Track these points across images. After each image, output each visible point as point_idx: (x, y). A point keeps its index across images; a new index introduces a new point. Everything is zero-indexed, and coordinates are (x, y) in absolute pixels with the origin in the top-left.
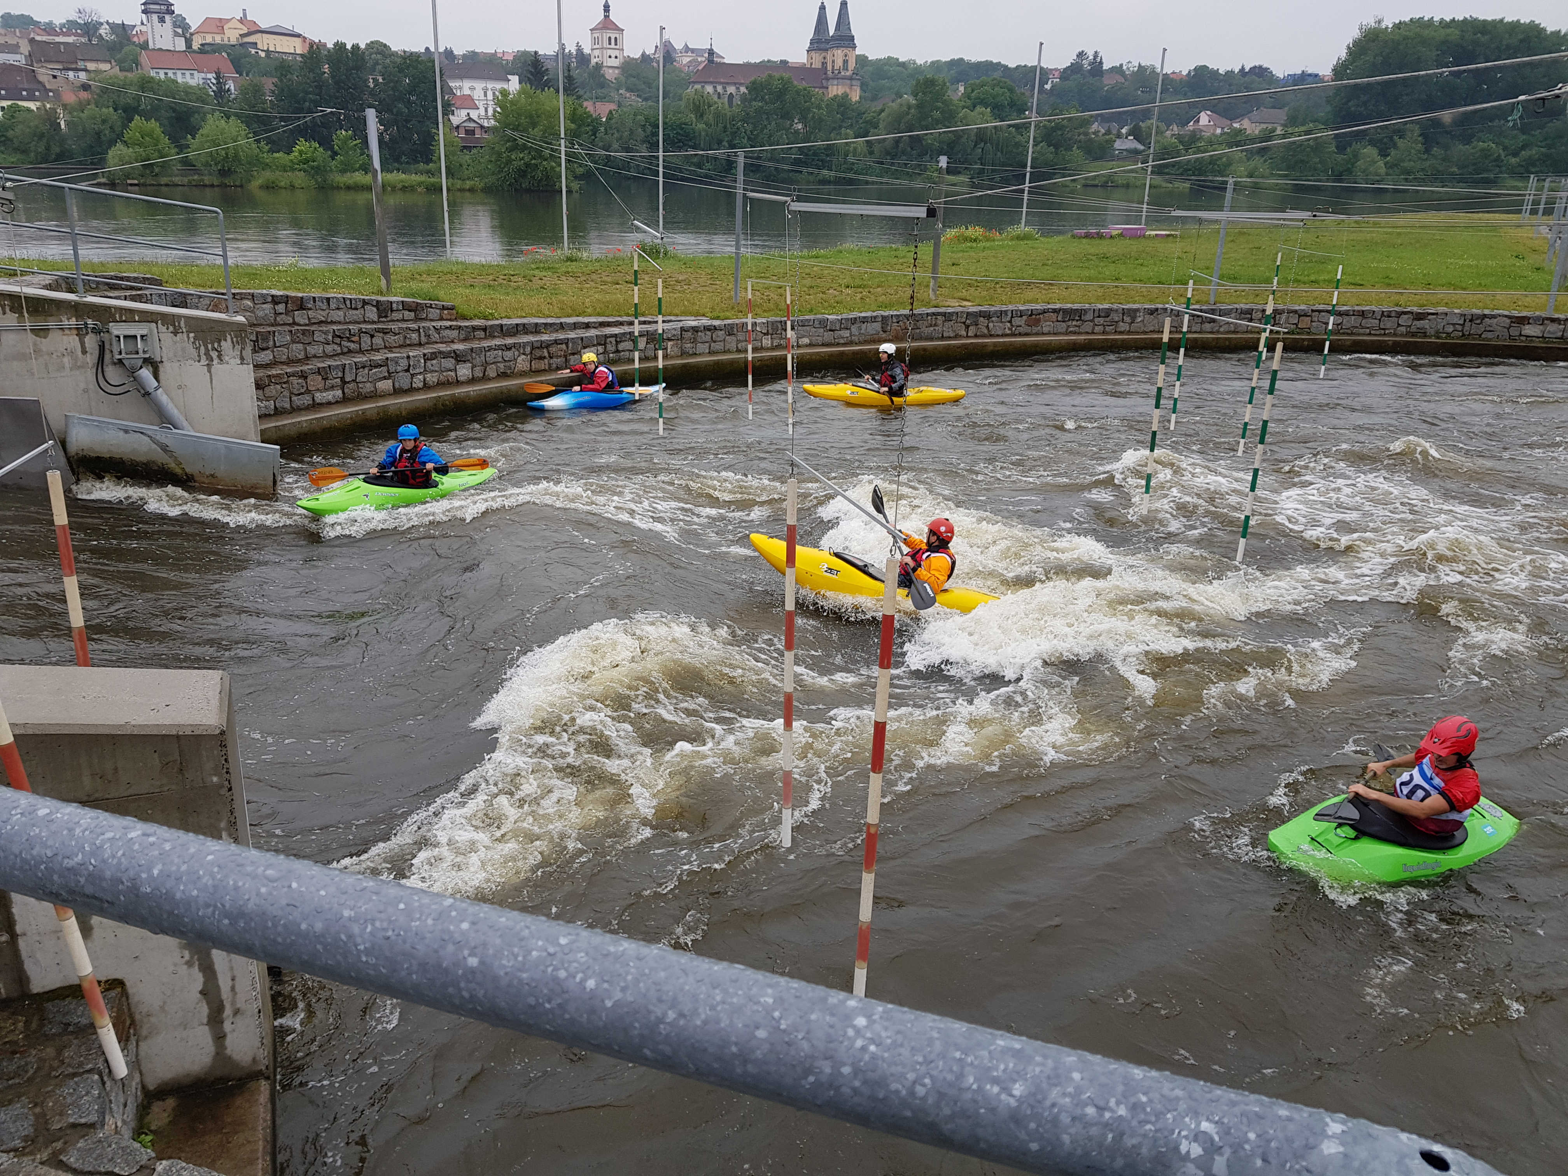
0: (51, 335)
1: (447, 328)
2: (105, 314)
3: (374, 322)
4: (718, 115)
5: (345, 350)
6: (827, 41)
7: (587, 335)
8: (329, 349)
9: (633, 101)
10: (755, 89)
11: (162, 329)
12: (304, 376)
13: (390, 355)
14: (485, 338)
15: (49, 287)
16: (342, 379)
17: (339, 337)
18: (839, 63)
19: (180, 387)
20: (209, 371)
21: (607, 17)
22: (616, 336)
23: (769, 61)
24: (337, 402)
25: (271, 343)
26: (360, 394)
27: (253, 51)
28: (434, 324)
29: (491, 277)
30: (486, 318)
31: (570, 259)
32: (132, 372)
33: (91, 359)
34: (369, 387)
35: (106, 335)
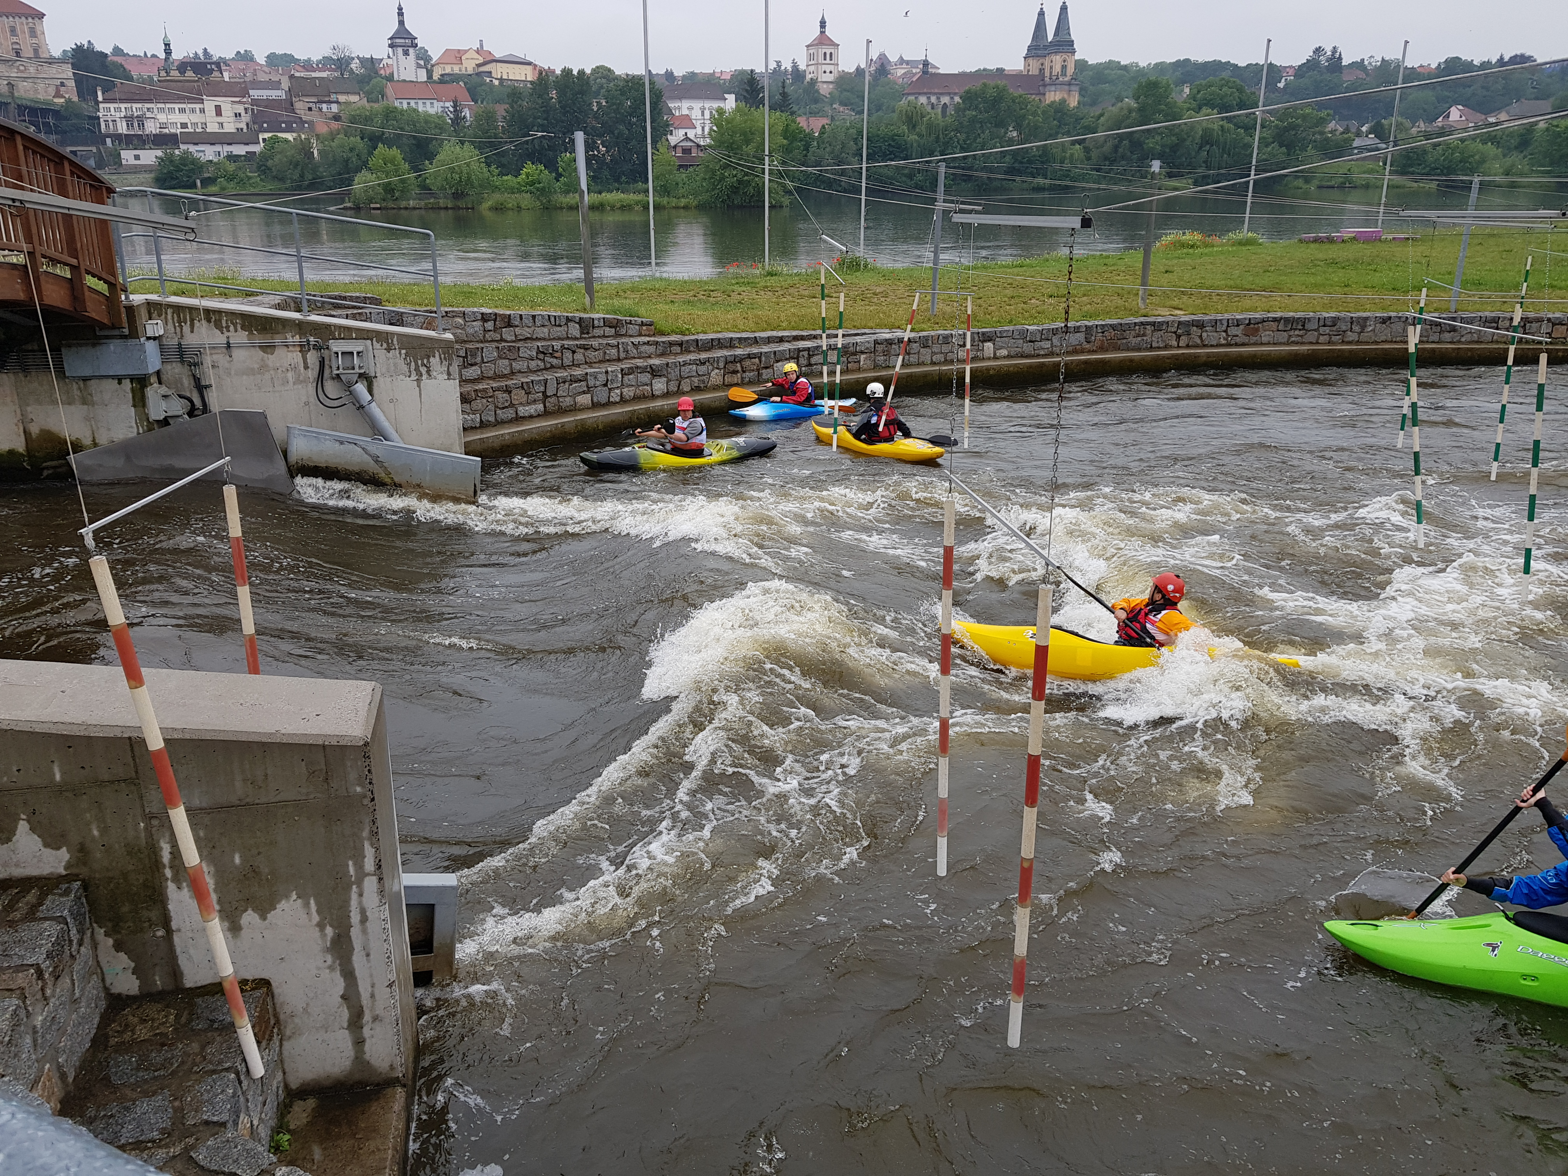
0: (278, 351)
1: (644, 343)
2: (326, 332)
3: (576, 339)
4: (930, 126)
5: (548, 365)
6: (1045, 47)
7: (781, 348)
8: (533, 364)
9: (846, 114)
10: (969, 98)
11: (377, 345)
12: (508, 390)
13: (589, 371)
14: (681, 353)
15: (278, 307)
16: (544, 393)
17: (543, 353)
18: (1057, 69)
19: (391, 401)
20: (419, 386)
21: (822, 33)
22: (808, 349)
23: (985, 70)
24: (539, 415)
25: (479, 359)
26: (560, 407)
27: (488, 80)
28: (632, 340)
29: (692, 293)
30: (682, 333)
31: (771, 274)
32: (348, 387)
33: (312, 374)
34: (568, 401)
35: (326, 351)
